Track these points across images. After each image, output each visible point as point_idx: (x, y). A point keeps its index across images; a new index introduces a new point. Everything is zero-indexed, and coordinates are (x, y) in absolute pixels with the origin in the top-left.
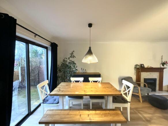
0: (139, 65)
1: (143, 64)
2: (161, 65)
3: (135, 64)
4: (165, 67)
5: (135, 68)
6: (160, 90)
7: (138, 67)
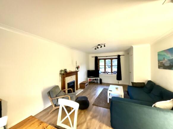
0: (63, 71)
1: (66, 69)
2: (77, 69)
3: (60, 70)
4: (78, 70)
5: (61, 74)
6: (77, 90)
7: (63, 72)
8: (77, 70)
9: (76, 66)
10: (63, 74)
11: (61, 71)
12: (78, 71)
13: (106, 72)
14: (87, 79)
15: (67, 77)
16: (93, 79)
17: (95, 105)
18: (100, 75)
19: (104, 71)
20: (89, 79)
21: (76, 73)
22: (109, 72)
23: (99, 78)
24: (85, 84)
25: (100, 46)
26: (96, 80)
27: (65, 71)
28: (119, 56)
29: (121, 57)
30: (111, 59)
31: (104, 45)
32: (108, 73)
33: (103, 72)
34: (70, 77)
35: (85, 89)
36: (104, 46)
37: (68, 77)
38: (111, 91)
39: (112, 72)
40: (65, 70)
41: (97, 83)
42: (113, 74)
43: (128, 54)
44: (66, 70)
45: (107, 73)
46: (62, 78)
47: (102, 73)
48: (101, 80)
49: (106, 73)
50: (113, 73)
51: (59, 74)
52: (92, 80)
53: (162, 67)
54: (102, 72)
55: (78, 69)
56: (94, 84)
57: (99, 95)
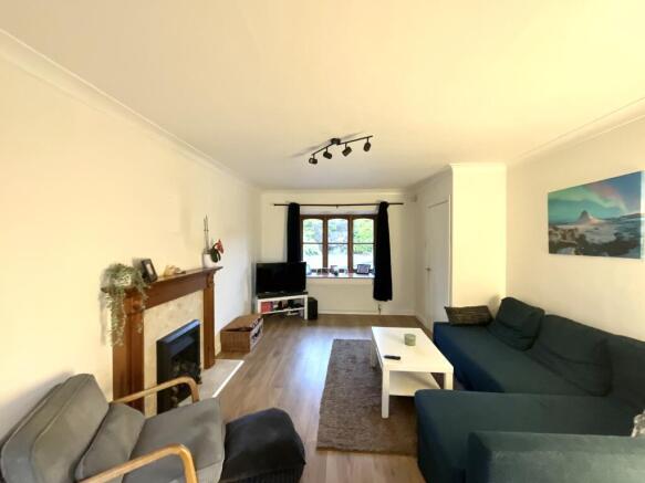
0: (129, 269)
1: (150, 262)
2: (208, 257)
4: (218, 264)
5: (110, 290)
6: (208, 366)
7: (126, 281)
8: (210, 264)
9: (207, 243)
10: (131, 293)
11: (116, 271)
12: (214, 270)
13: (331, 271)
14: (253, 306)
15: (155, 308)
16: (280, 303)
17: (333, 449)
18: (308, 281)
19: (321, 267)
20: (263, 304)
21: (203, 281)
22: (342, 271)
23: (306, 297)
24: (250, 330)
25: (343, 147)
26: (291, 304)
27: (145, 275)
28: (383, 206)
29: (390, 210)
30: (350, 218)
31: (365, 141)
32: (340, 275)
33: (319, 271)
34: (172, 306)
35: (250, 354)
36: (367, 147)
37: (162, 306)
38: (398, 358)
39: (351, 270)
40: (143, 269)
41: (297, 318)
42: (355, 275)
43: (415, 199)
44: (148, 266)
45: (336, 274)
46: (118, 315)
47: (314, 275)
48: (313, 304)
49: (330, 275)
50: (355, 271)
51: (98, 291)
52: (276, 306)
53: (574, 249)
54: (313, 271)
55: (215, 260)
56: (287, 325)
57: (327, 383)
